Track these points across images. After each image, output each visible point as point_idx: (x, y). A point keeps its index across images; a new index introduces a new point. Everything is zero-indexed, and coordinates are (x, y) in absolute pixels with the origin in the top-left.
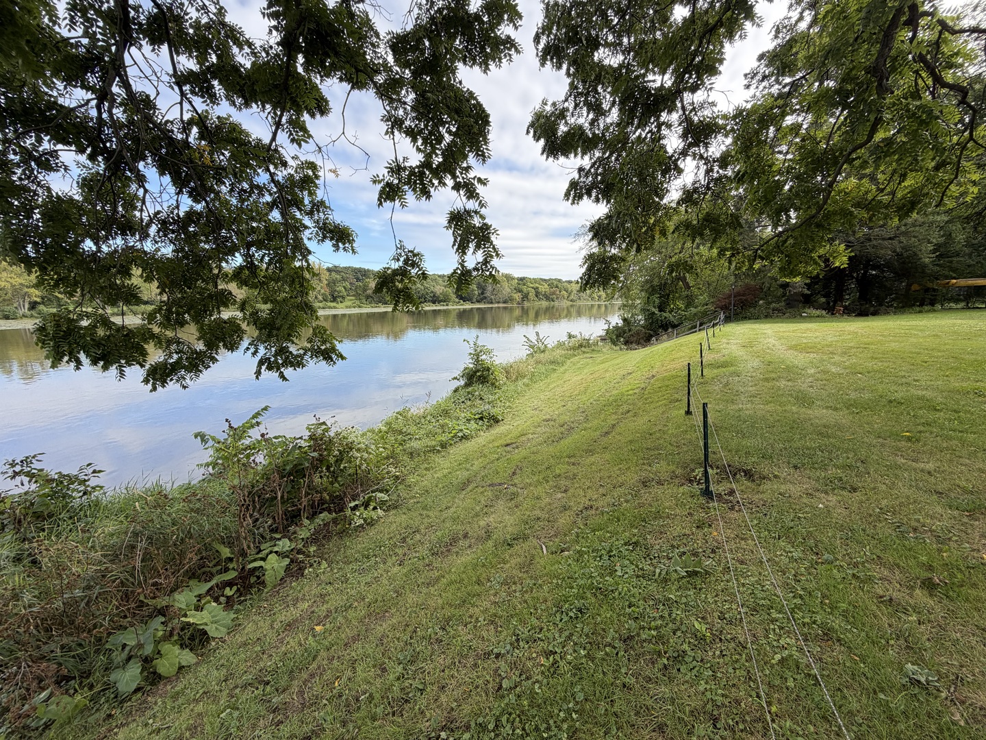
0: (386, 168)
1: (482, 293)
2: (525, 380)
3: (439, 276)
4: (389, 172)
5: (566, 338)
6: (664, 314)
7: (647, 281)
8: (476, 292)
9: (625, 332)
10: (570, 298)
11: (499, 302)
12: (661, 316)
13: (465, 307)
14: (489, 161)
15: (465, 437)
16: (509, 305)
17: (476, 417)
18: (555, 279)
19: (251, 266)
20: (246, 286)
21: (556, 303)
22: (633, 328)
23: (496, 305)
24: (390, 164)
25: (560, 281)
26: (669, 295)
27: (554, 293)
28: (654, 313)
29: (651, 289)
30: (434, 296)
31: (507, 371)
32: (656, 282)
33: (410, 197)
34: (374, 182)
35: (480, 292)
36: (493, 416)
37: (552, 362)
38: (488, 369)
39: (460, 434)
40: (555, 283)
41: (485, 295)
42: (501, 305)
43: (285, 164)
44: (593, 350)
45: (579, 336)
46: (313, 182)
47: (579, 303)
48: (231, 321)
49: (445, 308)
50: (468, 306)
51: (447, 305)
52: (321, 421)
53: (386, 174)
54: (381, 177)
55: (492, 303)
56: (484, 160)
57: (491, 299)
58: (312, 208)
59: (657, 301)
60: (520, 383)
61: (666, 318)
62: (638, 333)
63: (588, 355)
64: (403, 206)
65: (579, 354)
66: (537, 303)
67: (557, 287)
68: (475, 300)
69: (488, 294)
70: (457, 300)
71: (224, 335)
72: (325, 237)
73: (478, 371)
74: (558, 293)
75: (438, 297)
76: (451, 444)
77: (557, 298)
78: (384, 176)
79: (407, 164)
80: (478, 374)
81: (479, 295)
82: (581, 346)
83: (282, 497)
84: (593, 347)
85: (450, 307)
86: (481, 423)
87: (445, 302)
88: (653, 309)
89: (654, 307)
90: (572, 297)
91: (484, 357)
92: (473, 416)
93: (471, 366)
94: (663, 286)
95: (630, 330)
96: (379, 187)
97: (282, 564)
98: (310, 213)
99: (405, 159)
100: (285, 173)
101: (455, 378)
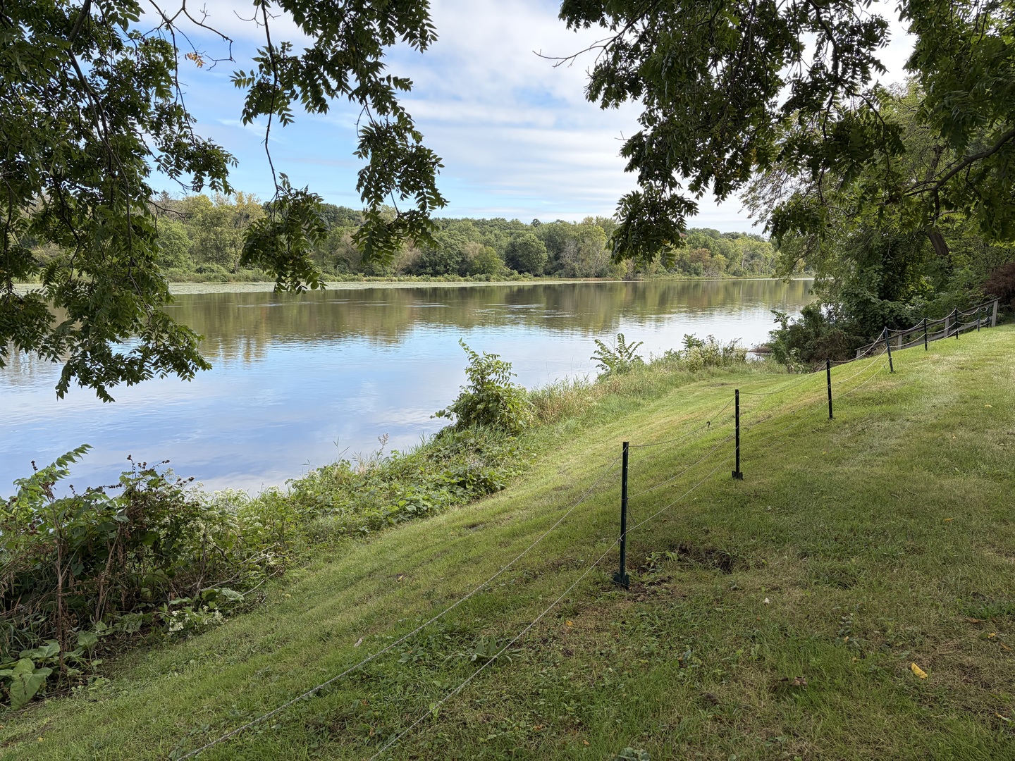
0: (256, 59)
1: (557, 257)
2: (571, 422)
3: (476, 223)
4: (261, 67)
5: (682, 347)
6: (891, 304)
7: (857, 240)
8: (545, 256)
9: (807, 338)
10: (732, 269)
11: (587, 276)
12: (882, 307)
13: (520, 283)
14: (432, 47)
15: (420, 514)
16: (607, 281)
17: (454, 481)
18: (705, 231)
19: (62, 209)
20: (56, 242)
21: (703, 279)
22: (824, 330)
23: (582, 281)
24: (263, 54)
25: (713, 233)
26: (905, 266)
27: (698, 258)
28: (868, 301)
29: (866, 254)
30: (463, 261)
31: (540, 404)
32: (876, 242)
33: (297, 107)
34: (238, 83)
35: (552, 254)
36: (485, 481)
37: (638, 391)
38: (497, 399)
39: (411, 508)
40: (702, 238)
41: (562, 261)
42: (592, 281)
43: (118, 46)
44: (732, 371)
45: (708, 342)
46: (164, 73)
47: (749, 278)
48: (30, 301)
49: (483, 284)
50: (527, 282)
51: (488, 279)
52: (148, 468)
53: (257, 70)
54: (249, 76)
55: (574, 276)
56: (424, 44)
57: (573, 269)
58: (160, 116)
59: (877, 278)
60: (561, 426)
61: (892, 311)
62: (833, 340)
63: (719, 380)
64: (285, 121)
65: (701, 378)
66: (663, 278)
67: (706, 246)
68: (541, 270)
69: (567, 259)
70: (507, 270)
71: (14, 323)
72: (179, 166)
73: (481, 401)
74: (707, 257)
75: (471, 264)
76: (390, 524)
77: (706, 268)
78: (252, 73)
79: (289, 54)
80: (480, 407)
81: (550, 260)
82: (709, 362)
83: (66, 582)
84: (734, 366)
85: (493, 284)
86: (460, 491)
87: (483, 272)
88: (868, 294)
89: (871, 290)
90: (736, 266)
91: (493, 377)
92: (447, 480)
93: (471, 392)
94: (891, 248)
95: (817, 335)
96: (245, 91)
97: (38, 675)
98: (156, 127)
99: (286, 46)
100: (119, 57)
101: (441, 414)
